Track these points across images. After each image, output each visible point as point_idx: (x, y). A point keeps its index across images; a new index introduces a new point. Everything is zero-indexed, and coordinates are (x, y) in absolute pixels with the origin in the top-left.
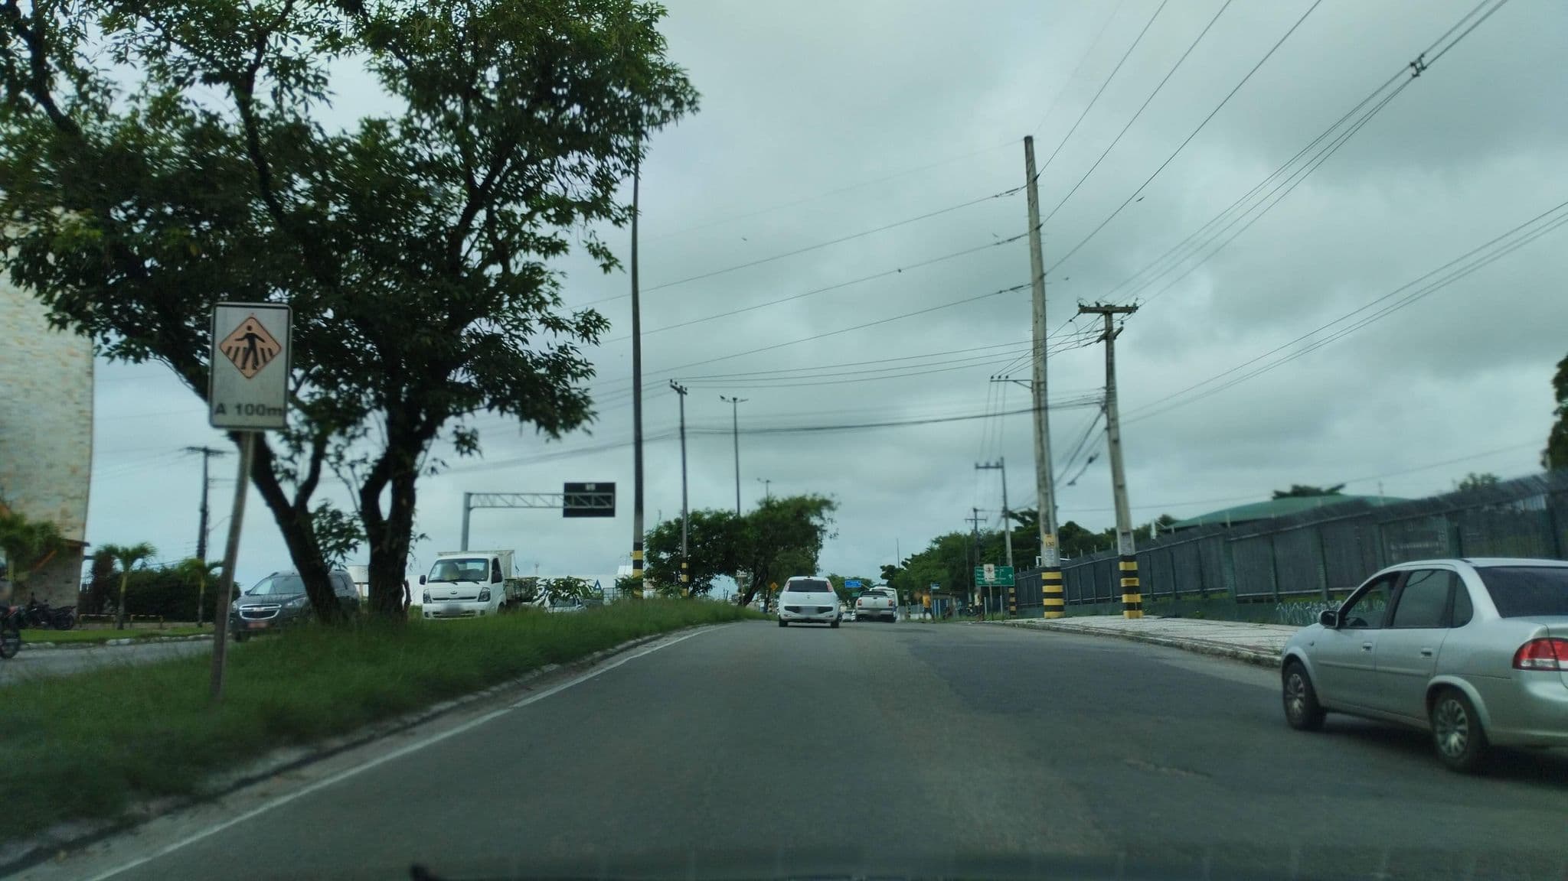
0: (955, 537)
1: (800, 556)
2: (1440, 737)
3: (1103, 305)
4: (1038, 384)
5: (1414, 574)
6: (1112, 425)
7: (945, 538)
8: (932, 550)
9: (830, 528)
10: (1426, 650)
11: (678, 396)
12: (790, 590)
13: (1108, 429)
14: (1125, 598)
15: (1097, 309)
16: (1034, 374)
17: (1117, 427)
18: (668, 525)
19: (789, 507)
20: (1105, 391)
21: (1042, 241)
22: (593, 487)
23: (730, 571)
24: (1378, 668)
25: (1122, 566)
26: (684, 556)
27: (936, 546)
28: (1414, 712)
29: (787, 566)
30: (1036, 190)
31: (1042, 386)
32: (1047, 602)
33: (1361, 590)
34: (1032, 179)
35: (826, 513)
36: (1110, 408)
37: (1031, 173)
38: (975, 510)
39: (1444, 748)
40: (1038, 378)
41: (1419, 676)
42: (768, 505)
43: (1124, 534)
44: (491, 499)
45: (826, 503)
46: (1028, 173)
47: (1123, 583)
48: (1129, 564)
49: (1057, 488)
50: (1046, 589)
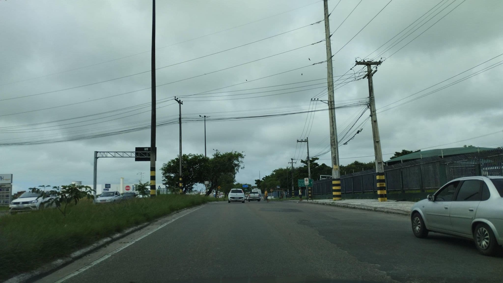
0: (281, 170)
1: (229, 177)
2: (478, 243)
3: (366, 61)
4: (331, 102)
5: (465, 182)
6: (373, 114)
7: (277, 170)
8: (273, 174)
9: (242, 165)
10: (471, 209)
11: (179, 104)
12: (232, 192)
13: (371, 116)
14: (379, 192)
15: (363, 63)
16: (329, 98)
17: (375, 115)
18: (173, 161)
19: (226, 157)
20: (369, 99)
21: (331, 43)
22: (147, 149)
23: (202, 182)
24: (451, 216)
25: (378, 177)
26: (181, 175)
27: (274, 173)
28: (467, 233)
29: (224, 180)
30: (328, 21)
31: (333, 103)
32: (334, 193)
33: (442, 188)
34: (327, 16)
35: (240, 159)
36: (372, 106)
37: (326, 14)
38: (292, 159)
39: (481, 247)
40: (331, 99)
41: (469, 219)
42: (217, 156)
43: (379, 163)
44: (105, 154)
45: (240, 155)
46: (325, 14)
47: (378, 185)
48: (381, 176)
49: (339, 145)
50: (334, 188)
